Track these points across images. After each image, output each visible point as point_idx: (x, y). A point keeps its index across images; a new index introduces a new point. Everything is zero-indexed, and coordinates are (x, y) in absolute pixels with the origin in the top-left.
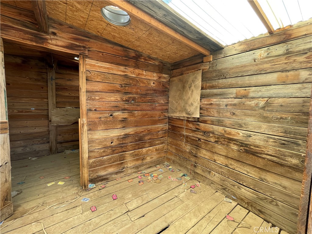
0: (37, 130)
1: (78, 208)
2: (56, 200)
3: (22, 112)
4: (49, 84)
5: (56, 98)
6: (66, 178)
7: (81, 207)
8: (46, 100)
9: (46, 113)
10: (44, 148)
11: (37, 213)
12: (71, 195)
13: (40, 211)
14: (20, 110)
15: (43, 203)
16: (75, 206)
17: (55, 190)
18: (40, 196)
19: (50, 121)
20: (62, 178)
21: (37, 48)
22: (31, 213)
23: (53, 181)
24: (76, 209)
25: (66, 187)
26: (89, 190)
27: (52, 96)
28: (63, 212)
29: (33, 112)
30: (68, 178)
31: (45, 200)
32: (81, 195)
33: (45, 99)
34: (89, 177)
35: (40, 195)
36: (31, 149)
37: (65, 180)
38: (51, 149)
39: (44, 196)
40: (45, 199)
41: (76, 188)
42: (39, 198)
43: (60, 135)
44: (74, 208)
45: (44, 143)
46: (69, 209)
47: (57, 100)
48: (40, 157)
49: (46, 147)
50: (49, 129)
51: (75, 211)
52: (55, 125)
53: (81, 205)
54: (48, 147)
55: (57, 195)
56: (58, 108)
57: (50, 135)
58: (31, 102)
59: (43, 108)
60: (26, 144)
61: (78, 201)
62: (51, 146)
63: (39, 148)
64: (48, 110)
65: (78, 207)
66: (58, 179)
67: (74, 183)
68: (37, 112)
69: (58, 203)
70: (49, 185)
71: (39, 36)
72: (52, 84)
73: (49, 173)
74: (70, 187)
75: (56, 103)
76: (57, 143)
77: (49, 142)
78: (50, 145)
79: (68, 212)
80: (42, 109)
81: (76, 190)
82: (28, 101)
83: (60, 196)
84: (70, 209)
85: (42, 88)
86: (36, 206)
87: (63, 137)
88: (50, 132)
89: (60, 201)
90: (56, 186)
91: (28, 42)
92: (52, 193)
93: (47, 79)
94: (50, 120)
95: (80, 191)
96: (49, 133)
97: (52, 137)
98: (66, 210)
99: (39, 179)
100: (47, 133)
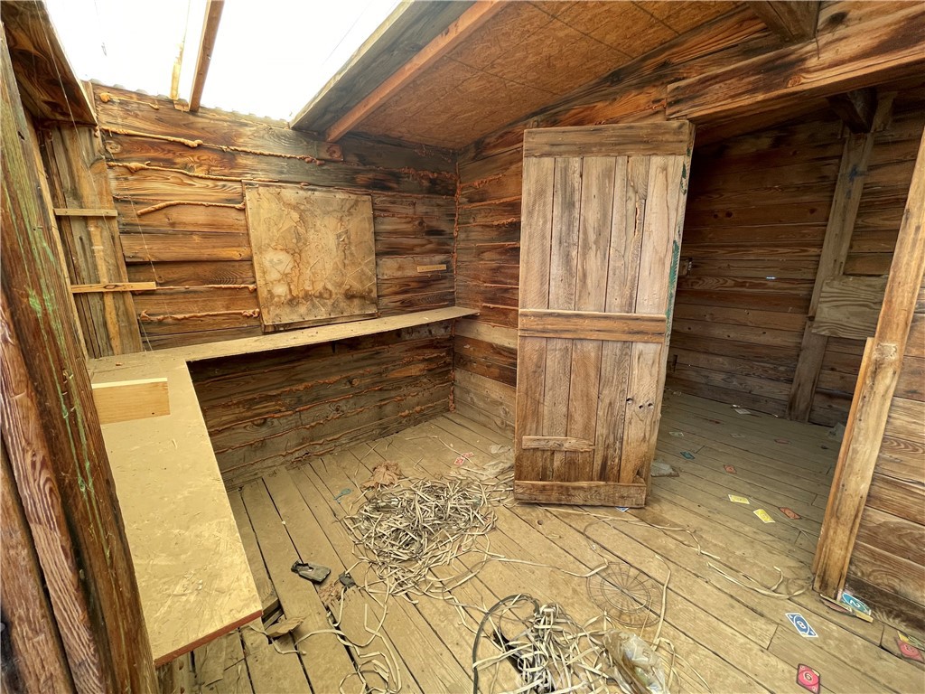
0: (767, 339)
1: (761, 623)
2: (723, 549)
3: (742, 285)
4: (839, 196)
5: (852, 240)
6: (787, 512)
7: (772, 628)
8: (816, 250)
9: (805, 293)
10: (774, 393)
11: (675, 541)
12: (767, 572)
13: (681, 542)
14: (739, 280)
15: (695, 531)
16: (759, 609)
17: (737, 523)
18: (702, 510)
19: (812, 319)
20: (775, 504)
21: (770, 106)
22: (667, 532)
23: (748, 496)
24: (756, 620)
25: (770, 538)
26: (832, 606)
27: (841, 236)
28: (721, 594)
29: (770, 288)
30: (791, 514)
31: (704, 527)
32: (795, 599)
33: (813, 246)
34: (853, 568)
35: (702, 508)
36: (741, 384)
37: (780, 515)
38: (791, 404)
39: (708, 518)
40: (705, 525)
41: (793, 564)
42: (696, 513)
43: (833, 369)
44: (752, 610)
45: (778, 380)
46: (739, 601)
47: (855, 249)
48: (757, 414)
49: (780, 391)
50: (800, 343)
51: (748, 621)
52: (823, 333)
53: (778, 624)
54: (786, 393)
55: (733, 539)
56: (851, 278)
57: (800, 359)
58: (772, 258)
59: (799, 277)
60: (734, 368)
61: (776, 605)
62: (794, 396)
63: (762, 387)
64: (813, 281)
65: (763, 620)
66: (762, 498)
67: (797, 544)
68: (780, 289)
69: (724, 560)
70: (733, 498)
71: (779, 62)
72: (850, 191)
73: (750, 468)
74: (778, 545)
75: (850, 258)
76: (817, 392)
77: (790, 381)
78: (793, 390)
79: (733, 607)
80: (797, 280)
81: (789, 567)
82: (762, 254)
83: (738, 549)
84: (743, 604)
85: (812, 211)
86: (679, 526)
87: (842, 378)
88: (802, 354)
89: (731, 560)
90: (746, 515)
91: (746, 101)
92: (728, 524)
93: (837, 176)
94: (810, 314)
95: (800, 582)
96: (798, 356)
97: (805, 369)
98: (732, 596)
99: (723, 470)
100: (794, 353)
